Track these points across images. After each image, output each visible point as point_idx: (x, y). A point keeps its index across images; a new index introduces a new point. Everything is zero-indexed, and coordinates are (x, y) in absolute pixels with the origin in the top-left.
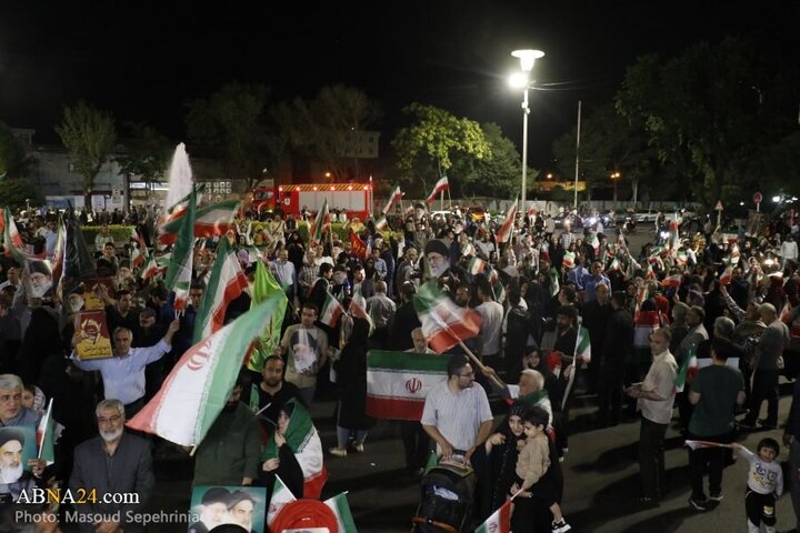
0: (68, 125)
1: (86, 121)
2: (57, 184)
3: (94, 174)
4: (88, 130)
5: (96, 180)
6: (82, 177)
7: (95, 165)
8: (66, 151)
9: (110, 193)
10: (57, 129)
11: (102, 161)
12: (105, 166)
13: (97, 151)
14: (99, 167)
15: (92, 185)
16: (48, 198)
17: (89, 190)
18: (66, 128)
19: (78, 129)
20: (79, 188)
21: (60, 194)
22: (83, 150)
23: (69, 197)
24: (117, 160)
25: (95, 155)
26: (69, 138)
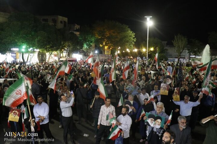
0: (175, 40)
1: (180, 39)
2: (171, 55)
3: (181, 53)
4: (180, 41)
5: (181, 55)
6: (177, 54)
7: (181, 51)
8: (174, 47)
9: (185, 58)
10: (172, 41)
11: (183, 49)
12: (184, 51)
13: (182, 47)
14: (182, 51)
15: (180, 56)
16: (169, 59)
17: (179, 57)
18: (175, 41)
19: (178, 41)
20: (177, 57)
21: (172, 58)
22: (179, 46)
23: (174, 59)
24: (187, 49)
25: (182, 48)
26: (175, 43)
